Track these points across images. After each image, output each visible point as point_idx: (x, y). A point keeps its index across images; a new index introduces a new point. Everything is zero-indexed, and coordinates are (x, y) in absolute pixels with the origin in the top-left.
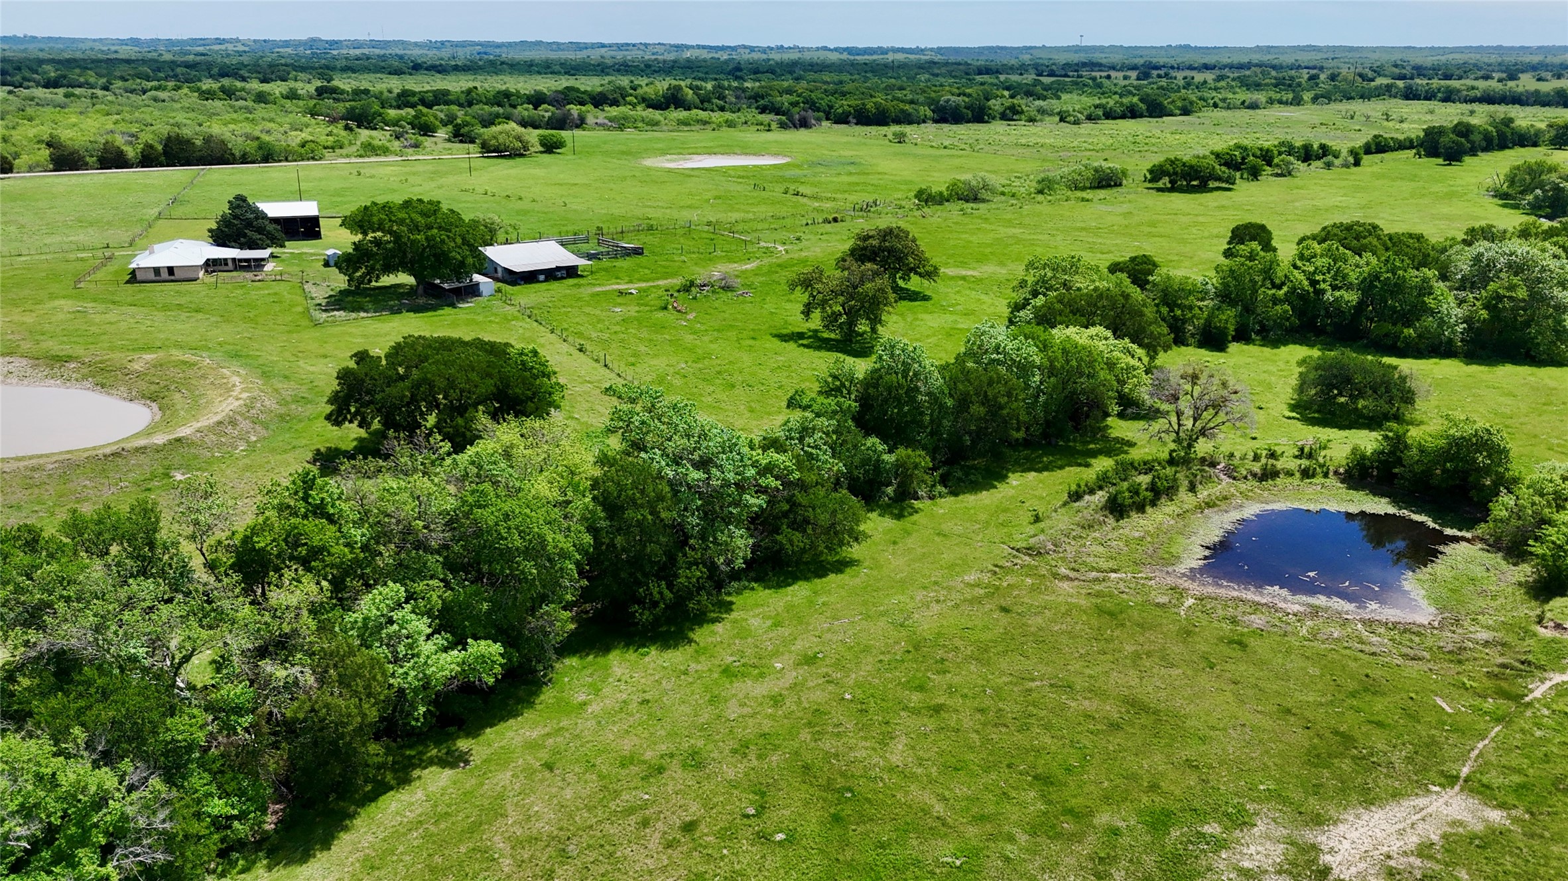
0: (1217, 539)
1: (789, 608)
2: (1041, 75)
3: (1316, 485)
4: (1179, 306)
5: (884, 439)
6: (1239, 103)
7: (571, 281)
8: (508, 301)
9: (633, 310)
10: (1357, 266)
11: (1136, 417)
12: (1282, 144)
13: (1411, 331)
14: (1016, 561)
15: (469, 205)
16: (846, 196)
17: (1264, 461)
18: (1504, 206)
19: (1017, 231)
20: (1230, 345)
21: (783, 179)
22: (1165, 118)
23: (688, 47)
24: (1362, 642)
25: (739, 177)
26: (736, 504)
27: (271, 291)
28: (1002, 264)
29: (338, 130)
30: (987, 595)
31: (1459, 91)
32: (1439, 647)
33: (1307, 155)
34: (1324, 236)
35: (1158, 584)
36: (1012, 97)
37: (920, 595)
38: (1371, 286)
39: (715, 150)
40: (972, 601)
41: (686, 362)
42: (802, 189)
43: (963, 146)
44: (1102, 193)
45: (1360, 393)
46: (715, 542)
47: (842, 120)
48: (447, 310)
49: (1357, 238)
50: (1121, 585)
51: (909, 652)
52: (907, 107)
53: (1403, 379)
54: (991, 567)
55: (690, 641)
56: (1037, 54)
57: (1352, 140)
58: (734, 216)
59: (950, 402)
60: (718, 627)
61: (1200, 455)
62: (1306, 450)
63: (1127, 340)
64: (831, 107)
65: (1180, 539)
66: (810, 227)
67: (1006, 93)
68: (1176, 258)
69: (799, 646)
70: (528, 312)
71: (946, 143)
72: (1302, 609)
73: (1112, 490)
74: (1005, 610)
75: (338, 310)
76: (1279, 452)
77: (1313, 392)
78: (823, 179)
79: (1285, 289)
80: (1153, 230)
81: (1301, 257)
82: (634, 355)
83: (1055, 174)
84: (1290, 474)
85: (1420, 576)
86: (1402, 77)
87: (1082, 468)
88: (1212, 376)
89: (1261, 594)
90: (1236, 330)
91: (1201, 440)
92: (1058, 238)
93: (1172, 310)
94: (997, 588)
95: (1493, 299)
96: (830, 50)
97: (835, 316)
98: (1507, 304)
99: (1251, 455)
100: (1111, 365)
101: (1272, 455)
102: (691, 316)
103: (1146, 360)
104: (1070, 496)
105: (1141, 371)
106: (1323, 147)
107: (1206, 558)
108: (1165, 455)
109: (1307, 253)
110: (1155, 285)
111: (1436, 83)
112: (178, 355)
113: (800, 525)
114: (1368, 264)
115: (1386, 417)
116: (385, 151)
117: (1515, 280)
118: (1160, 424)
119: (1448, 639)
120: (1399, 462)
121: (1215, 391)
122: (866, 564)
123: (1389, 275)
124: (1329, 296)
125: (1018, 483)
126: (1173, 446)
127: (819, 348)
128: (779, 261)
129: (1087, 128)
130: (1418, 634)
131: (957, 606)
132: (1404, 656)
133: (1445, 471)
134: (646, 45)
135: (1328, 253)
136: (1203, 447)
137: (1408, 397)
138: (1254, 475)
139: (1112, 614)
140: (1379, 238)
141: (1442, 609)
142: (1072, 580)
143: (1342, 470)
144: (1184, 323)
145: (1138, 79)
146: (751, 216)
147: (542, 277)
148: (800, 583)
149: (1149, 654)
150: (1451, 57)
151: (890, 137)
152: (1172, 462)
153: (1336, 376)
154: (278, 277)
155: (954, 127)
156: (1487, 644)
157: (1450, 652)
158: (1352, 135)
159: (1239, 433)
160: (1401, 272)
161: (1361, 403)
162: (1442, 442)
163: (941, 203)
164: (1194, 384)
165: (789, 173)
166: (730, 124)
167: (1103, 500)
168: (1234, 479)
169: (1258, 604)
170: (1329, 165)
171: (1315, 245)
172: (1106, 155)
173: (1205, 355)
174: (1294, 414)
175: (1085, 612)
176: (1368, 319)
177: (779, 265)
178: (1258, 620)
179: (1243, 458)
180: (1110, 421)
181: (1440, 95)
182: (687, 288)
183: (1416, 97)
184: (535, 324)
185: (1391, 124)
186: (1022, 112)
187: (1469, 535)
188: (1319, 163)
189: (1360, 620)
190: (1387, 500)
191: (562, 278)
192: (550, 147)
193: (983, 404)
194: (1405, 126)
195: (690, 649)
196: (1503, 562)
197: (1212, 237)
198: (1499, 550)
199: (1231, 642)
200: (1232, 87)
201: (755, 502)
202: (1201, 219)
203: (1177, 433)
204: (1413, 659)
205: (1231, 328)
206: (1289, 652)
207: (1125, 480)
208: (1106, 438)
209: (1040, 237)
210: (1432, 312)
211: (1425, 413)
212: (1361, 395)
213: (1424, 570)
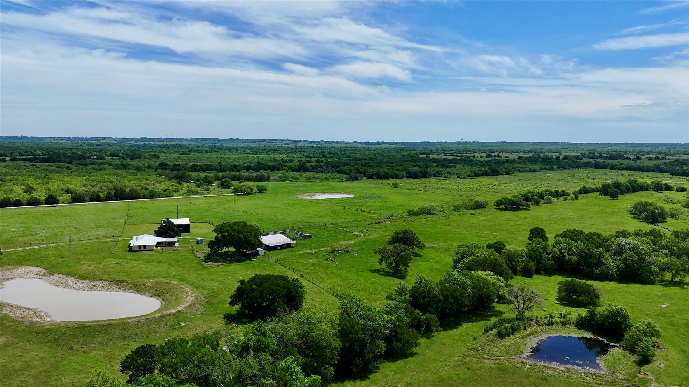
0: (535, 346)
1: (398, 368)
2: (446, 155)
3: (567, 327)
4: (514, 261)
5: (420, 310)
6: (528, 169)
7: (290, 249)
8: (269, 257)
9: (315, 261)
10: (577, 247)
11: (504, 303)
12: (547, 190)
13: (598, 271)
14: (470, 353)
15: (238, 217)
16: (381, 212)
17: (548, 319)
18: (634, 218)
19: (448, 227)
20: (533, 275)
21: (354, 204)
22: (499, 176)
23: (300, 141)
24: (583, 379)
25: (337, 203)
26: (380, 333)
27: (183, 254)
28: (446, 242)
29: (174, 182)
30: (462, 364)
31: (616, 165)
32: (608, 381)
33: (557, 195)
34: (564, 235)
35: (517, 361)
36: (437, 166)
37: (440, 364)
38: (582, 255)
39: (325, 191)
40: (458, 366)
41: (340, 281)
42: (363, 209)
43: (421, 189)
44: (479, 211)
45: (580, 295)
46: (375, 345)
47: (371, 177)
48: (248, 262)
49: (576, 236)
50: (505, 361)
51: (440, 382)
52: (396, 172)
53: (594, 290)
54: (462, 355)
55: (369, 379)
56: (444, 145)
57: (575, 187)
58: (341, 220)
59: (442, 298)
60: (377, 374)
61: (527, 317)
62: (563, 315)
63: (498, 276)
64: (366, 172)
65: (523, 346)
66: (370, 225)
67: (434, 164)
68: (510, 240)
69: (404, 380)
70: (279, 262)
71: (414, 188)
72: (564, 369)
73: (499, 329)
74: (469, 369)
75: (210, 262)
76: (553, 316)
77: (564, 294)
78: (370, 204)
79: (551, 255)
80: (500, 227)
81: (556, 243)
82: (321, 278)
83: (458, 203)
84: (558, 324)
85: (602, 358)
86: (593, 158)
87: (488, 321)
88: (528, 289)
89: (551, 364)
90: (535, 270)
91: (527, 311)
92: (465, 231)
93: (511, 263)
94: (465, 362)
95: (625, 260)
96: (358, 143)
97: (391, 264)
98: (631, 262)
99: (544, 317)
100: (494, 285)
101: (551, 317)
102: (337, 263)
103: (505, 282)
104: (484, 331)
105: (504, 287)
106: (563, 191)
107: (531, 352)
108: (515, 317)
109: (558, 242)
110: (504, 253)
111: (608, 161)
112: (162, 280)
113: (399, 340)
114: (580, 245)
115: (590, 304)
116: (197, 193)
117: (632, 253)
118: (512, 306)
119: (611, 378)
120: (594, 320)
121: (530, 294)
122: (420, 354)
123: (588, 251)
124: (567, 258)
125: (465, 326)
126: (517, 313)
127: (386, 276)
128: (363, 240)
129: (468, 181)
130: (601, 377)
131: (452, 368)
132: (597, 383)
133: (609, 323)
134: (282, 140)
135: (566, 242)
136: (527, 314)
137: (597, 296)
138: (546, 324)
139: (503, 370)
140: (583, 236)
141: (609, 369)
142: (488, 359)
143: (575, 322)
144: (516, 267)
145: (486, 157)
146: (346, 221)
147: (279, 248)
148: (400, 360)
149: (516, 382)
150: (614, 148)
151: (391, 184)
152: (517, 319)
153: (571, 289)
154: (183, 249)
155: (415, 180)
156: (623, 380)
157: (611, 382)
158: (575, 185)
159: (539, 309)
160: (591, 250)
161: (581, 299)
162: (606, 313)
163: (417, 215)
164: (523, 292)
165: (356, 201)
166: (327, 179)
167: (496, 332)
168: (539, 325)
169: (550, 367)
170: (566, 199)
171: (561, 239)
172: (478, 193)
173: (524, 279)
174: (558, 302)
175: (494, 369)
176: (582, 266)
177: (363, 242)
178: (550, 372)
179: (541, 318)
180: (494, 304)
181: (609, 167)
182: (333, 251)
183: (600, 167)
184: (282, 267)
185: (589, 180)
186: (442, 174)
187: (618, 345)
188: (561, 198)
189: (583, 373)
190: (591, 333)
191: (286, 248)
192: (261, 190)
193: (452, 298)
194: (595, 180)
195: (370, 381)
196: (629, 354)
197: (523, 230)
198: (628, 350)
199: (542, 379)
200: (525, 162)
201: (387, 332)
202: (518, 223)
203: (518, 309)
204: (600, 384)
205: (533, 270)
206: (560, 382)
207: (502, 325)
208: (493, 311)
209: (458, 230)
210: (604, 264)
211: (604, 302)
212: (581, 295)
213: (604, 356)
